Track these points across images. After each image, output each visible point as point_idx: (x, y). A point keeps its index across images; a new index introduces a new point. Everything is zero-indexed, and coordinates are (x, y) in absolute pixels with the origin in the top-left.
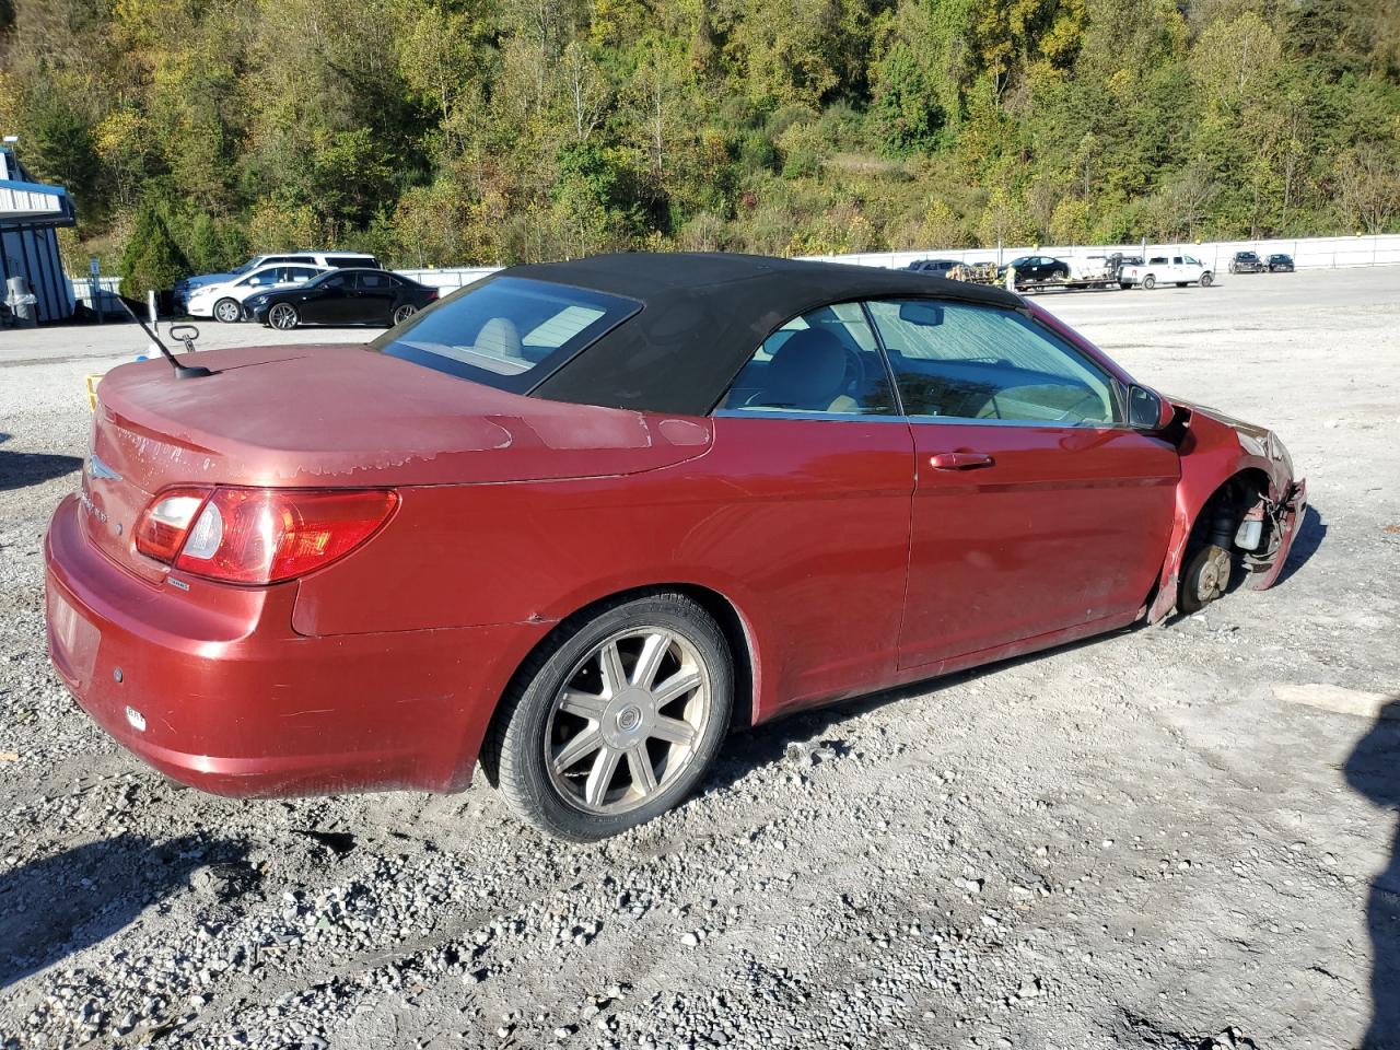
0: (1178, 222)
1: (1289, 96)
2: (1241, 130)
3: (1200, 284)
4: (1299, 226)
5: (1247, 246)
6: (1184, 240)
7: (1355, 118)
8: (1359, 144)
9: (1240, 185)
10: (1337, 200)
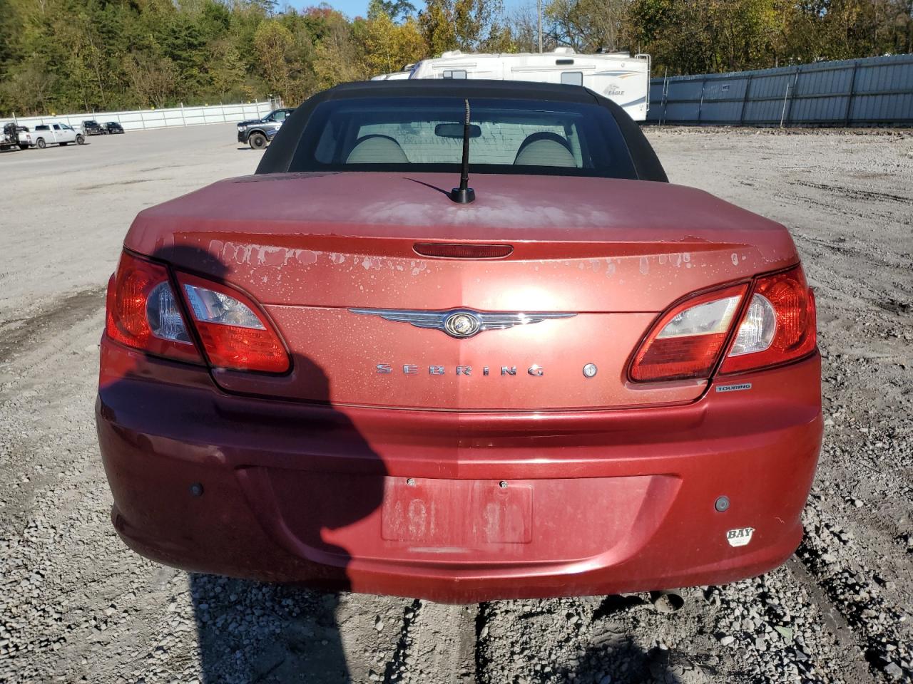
0: (33, 101)
1: (80, 16)
2: (55, 37)
3: (76, 143)
4: (114, 103)
5: (89, 117)
6: (41, 113)
7: (126, 33)
8: (134, 51)
9: (67, 76)
10: (133, 87)
